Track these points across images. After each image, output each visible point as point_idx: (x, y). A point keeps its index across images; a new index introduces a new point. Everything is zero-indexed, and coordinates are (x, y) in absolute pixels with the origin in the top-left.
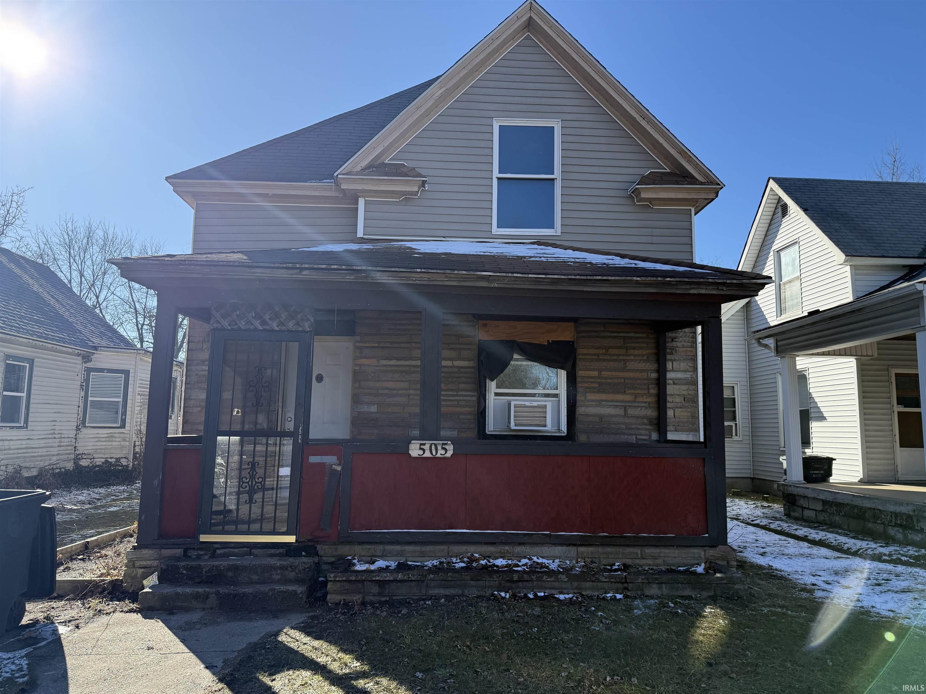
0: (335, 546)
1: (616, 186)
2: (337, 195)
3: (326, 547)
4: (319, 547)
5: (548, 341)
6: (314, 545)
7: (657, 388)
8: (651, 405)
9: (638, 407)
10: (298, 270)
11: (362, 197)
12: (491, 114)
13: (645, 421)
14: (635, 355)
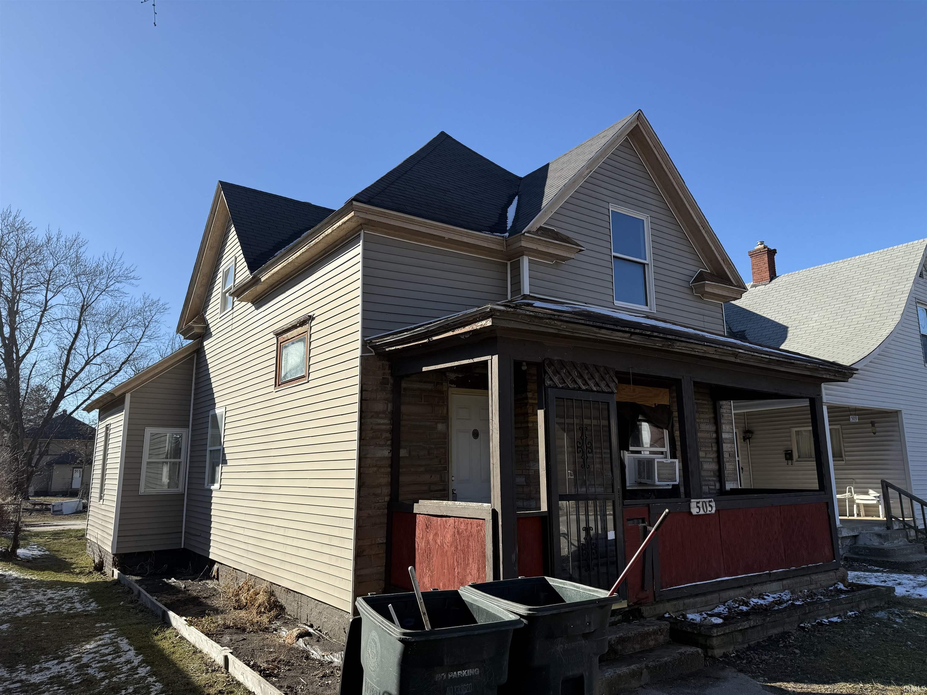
0: (654, 606)
1: (683, 277)
2: (502, 249)
3: (648, 608)
4: (643, 609)
5: (655, 404)
6: (638, 608)
7: (716, 446)
8: (714, 460)
9: (708, 462)
10: (629, 334)
11: (526, 255)
12: (608, 199)
13: (712, 474)
14: (704, 419)
